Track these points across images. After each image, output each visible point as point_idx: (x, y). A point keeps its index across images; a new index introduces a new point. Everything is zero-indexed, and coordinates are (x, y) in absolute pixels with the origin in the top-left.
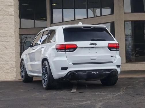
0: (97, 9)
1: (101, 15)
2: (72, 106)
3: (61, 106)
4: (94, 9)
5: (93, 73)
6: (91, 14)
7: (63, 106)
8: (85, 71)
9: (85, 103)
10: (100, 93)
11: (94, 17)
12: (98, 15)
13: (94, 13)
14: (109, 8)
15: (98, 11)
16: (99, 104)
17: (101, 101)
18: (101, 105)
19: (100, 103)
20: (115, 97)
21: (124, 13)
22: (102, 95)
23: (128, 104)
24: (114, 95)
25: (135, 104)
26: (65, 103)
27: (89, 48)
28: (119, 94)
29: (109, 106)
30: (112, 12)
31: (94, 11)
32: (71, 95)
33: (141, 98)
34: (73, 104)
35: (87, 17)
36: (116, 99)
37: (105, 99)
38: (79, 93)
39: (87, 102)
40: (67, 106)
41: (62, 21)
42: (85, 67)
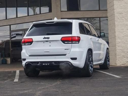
0: (37, 8)
1: (40, 13)
2: (14, 94)
3: (5, 95)
4: (34, 8)
5: (44, 64)
6: (31, 12)
7: (7, 94)
8: (38, 62)
9: (26, 91)
10: (40, 83)
11: (34, 15)
12: (37, 13)
13: (34, 11)
14: (47, 6)
15: (37, 9)
16: (38, 93)
17: (40, 90)
18: (40, 94)
19: (40, 92)
20: (53, 86)
21: (61, 11)
22: (41, 84)
23: (65, 92)
24: (52, 84)
25: (70, 93)
26: (8, 92)
27: (44, 42)
28: (56, 84)
29: (47, 94)
30: (50, 11)
31: (34, 9)
32: (13, 84)
33: (76, 87)
34: (15, 93)
35: (28, 15)
36: (53, 88)
37: (44, 89)
38: (21, 82)
39: (28, 91)
40: (10, 94)
41: (5, 19)
42: (38, 58)
